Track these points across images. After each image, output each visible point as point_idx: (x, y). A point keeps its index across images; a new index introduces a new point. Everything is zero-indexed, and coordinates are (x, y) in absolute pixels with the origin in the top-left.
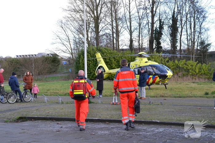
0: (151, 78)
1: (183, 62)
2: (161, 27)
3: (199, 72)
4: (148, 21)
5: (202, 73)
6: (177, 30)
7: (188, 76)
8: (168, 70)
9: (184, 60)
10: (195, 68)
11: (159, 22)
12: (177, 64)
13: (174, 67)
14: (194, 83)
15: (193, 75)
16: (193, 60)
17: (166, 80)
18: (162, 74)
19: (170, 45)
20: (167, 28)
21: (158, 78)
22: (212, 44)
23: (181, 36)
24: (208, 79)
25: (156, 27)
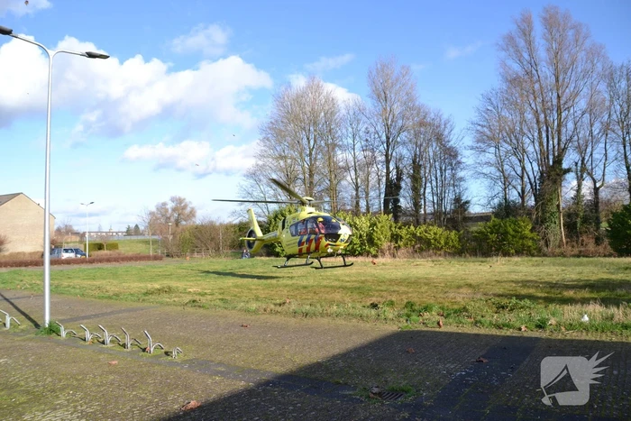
0: (313, 239)
3: (445, 244)
5: (450, 246)
6: (420, 182)
7: (428, 251)
10: (440, 237)
11: (395, 170)
17: (339, 243)
19: (412, 203)
21: (324, 239)
22: (473, 202)
25: (392, 178)
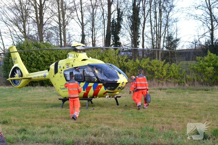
0: (91, 87)
1: (146, 62)
2: (120, 19)
3: (167, 75)
4: (103, 10)
5: (171, 76)
6: (139, 22)
7: (153, 80)
8: (120, 73)
9: (149, 59)
10: (162, 69)
11: (116, 12)
12: (139, 65)
13: (135, 68)
14: (160, 89)
15: (158, 79)
16: (158, 59)
17: (116, 90)
18: (109, 80)
19: (130, 40)
20: (127, 19)
21: (103, 87)
23: (144, 28)
24: (179, 83)
25: (113, 19)
